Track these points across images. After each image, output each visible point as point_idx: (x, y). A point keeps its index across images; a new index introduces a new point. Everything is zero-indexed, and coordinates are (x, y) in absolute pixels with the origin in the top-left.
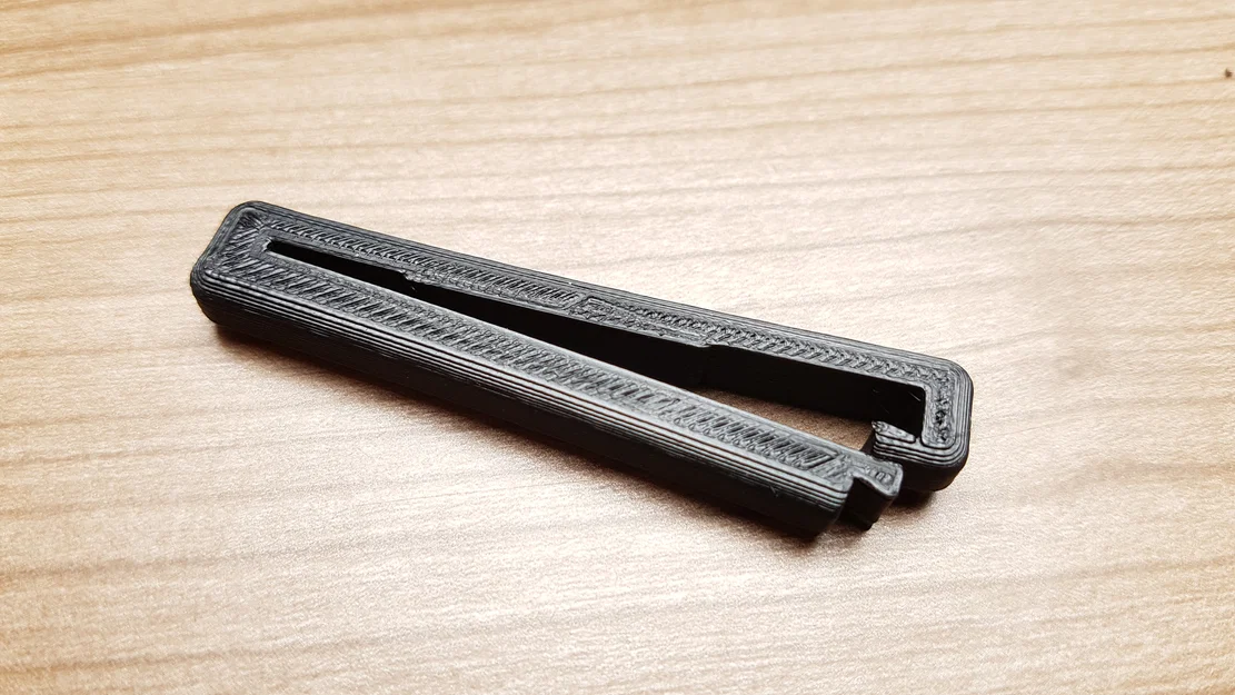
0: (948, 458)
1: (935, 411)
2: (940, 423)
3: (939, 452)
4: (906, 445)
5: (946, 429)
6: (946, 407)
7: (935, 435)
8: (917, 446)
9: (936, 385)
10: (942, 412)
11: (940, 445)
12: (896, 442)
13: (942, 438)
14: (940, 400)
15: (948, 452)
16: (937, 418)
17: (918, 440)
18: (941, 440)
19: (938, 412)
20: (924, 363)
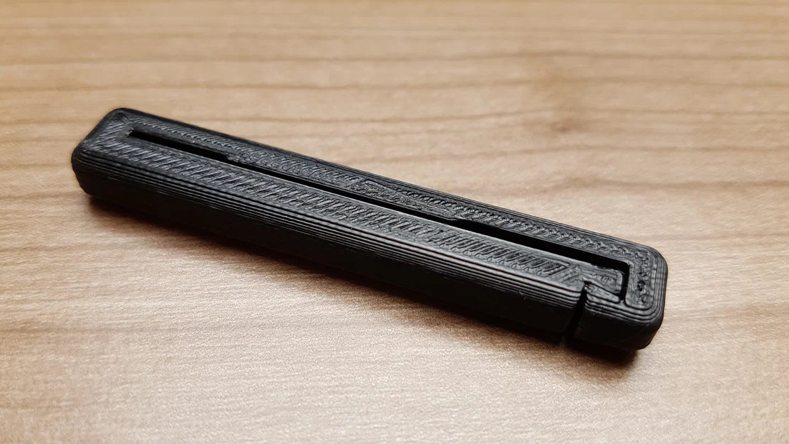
0: (647, 317)
1: (637, 280)
2: (641, 290)
3: (639, 312)
4: (612, 304)
5: (645, 294)
6: (646, 278)
7: (637, 299)
8: (622, 306)
9: (638, 262)
10: (642, 282)
11: (641, 307)
12: (604, 302)
13: (642, 301)
14: (641, 273)
15: (646, 312)
16: (638, 286)
17: (622, 301)
18: (641, 303)
19: (639, 282)
20: (629, 245)
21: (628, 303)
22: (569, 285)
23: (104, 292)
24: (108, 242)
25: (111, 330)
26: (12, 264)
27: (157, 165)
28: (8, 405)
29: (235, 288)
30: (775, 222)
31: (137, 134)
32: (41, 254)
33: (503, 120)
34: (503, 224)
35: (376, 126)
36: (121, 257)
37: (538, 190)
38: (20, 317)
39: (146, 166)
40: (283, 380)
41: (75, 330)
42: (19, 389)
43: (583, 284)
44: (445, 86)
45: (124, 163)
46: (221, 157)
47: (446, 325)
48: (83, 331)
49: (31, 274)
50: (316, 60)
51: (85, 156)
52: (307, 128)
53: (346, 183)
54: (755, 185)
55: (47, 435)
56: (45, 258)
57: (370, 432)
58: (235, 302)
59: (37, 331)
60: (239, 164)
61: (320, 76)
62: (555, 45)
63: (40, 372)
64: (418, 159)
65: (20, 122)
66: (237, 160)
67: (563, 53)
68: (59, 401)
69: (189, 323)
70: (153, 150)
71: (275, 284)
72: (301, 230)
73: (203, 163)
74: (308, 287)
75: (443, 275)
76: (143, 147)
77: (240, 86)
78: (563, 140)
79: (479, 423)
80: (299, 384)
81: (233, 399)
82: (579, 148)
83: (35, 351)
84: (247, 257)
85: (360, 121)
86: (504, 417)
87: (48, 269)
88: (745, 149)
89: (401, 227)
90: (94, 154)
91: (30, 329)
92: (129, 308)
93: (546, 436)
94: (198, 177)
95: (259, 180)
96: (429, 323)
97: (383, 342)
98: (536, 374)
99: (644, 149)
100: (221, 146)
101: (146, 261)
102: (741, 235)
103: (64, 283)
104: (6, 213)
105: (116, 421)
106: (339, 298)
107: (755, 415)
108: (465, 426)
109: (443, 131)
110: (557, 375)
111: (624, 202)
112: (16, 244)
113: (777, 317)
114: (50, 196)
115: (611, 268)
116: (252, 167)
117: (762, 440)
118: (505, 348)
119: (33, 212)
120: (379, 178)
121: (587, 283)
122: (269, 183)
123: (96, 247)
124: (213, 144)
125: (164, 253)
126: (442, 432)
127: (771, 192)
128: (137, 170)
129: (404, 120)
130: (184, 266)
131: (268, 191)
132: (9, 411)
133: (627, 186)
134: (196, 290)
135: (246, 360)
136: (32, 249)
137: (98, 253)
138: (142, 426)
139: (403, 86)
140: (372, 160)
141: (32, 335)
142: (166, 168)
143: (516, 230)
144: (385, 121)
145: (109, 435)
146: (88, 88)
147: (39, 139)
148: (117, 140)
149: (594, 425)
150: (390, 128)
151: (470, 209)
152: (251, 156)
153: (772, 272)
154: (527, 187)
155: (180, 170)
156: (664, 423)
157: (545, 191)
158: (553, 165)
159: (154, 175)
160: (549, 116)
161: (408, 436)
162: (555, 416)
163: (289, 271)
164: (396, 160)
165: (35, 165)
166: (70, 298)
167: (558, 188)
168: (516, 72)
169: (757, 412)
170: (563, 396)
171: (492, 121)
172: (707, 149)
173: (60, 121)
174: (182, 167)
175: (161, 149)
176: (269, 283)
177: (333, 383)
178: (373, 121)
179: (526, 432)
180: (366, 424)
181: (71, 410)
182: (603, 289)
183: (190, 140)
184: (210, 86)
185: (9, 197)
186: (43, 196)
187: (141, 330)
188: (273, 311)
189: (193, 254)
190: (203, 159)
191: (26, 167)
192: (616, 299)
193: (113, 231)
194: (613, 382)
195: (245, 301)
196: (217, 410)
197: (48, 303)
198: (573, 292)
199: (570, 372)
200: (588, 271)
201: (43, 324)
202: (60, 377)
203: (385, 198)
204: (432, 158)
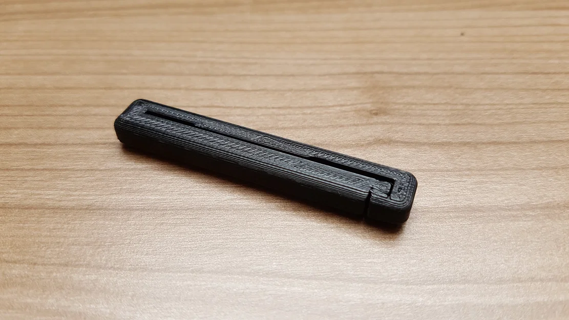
0: (401, 205)
2: (399, 192)
3: (398, 202)
4: (384, 199)
5: (401, 194)
6: (403, 187)
7: (396, 196)
8: (389, 200)
9: (400, 179)
10: (401, 188)
11: (398, 200)
12: (379, 197)
14: (400, 184)
15: (401, 203)
16: (398, 190)
17: (389, 197)
18: (398, 198)
19: (399, 188)
20: (397, 171)
21: (392, 198)
22: (363, 189)
23: (130, 191)
24: (132, 167)
25: (133, 210)
26: (81, 177)
27: (159, 128)
28: (79, 244)
29: (196, 191)
30: (492, 163)
31: (149, 113)
32: (97, 172)
33: (344, 108)
34: (333, 159)
35: (274, 110)
36: (139, 175)
37: (358, 145)
38: (86, 203)
39: (154, 128)
40: (219, 234)
41: (113, 209)
42: (84, 237)
43: (370, 189)
44: (314, 90)
45: (143, 126)
46: (192, 124)
47: (303, 211)
48: (119, 210)
49: (92, 182)
50: (245, 75)
51: (122, 122)
52: (238, 111)
53: (255, 138)
54: (483, 143)
55: (99, 258)
56: (99, 175)
57: (261, 260)
58: (196, 197)
59: (94, 209)
60: (200, 128)
61: (247, 84)
62: (377, 68)
63: (95, 229)
64: (296, 128)
65: (85, 106)
66: (199, 126)
67: (382, 73)
68: (105, 243)
69: (173, 207)
70: (157, 121)
71: (216, 189)
72: (230, 161)
73: (182, 127)
74: (234, 191)
75: (300, 184)
76: (152, 119)
77: (203, 89)
78: (375, 119)
79: (315, 257)
80: (226, 236)
81: (193, 243)
82: (383, 123)
83: (93, 219)
84: (203, 176)
85: (266, 108)
86: (329, 255)
87: (100, 180)
88: (480, 124)
89: (280, 160)
90: (127, 122)
91: (91, 208)
92: (142, 199)
93: (349, 264)
94: (180, 134)
95: (210, 136)
96: (295, 210)
97: (270, 219)
98: (347, 235)
99: (420, 124)
100: (192, 119)
101: (152, 177)
102: (469, 169)
103: (108, 187)
104: (78, 152)
105: (133, 252)
106: (250, 197)
107: (465, 261)
108: (308, 259)
109: (310, 114)
110: (358, 236)
111: (404, 151)
112: (83, 167)
113: (484, 212)
114: (101, 144)
115: (386, 181)
116: (207, 129)
117: (467, 273)
118: (333, 223)
119: (93, 152)
120: (271, 135)
121: (372, 188)
122: (215, 137)
123: (125, 170)
124: (187, 118)
125: (161, 173)
126: (296, 260)
127: (492, 148)
128: (149, 130)
129: (290, 108)
130: (171, 179)
131: (214, 141)
132: (79, 247)
133: (407, 144)
134: (177, 191)
135: (201, 225)
136: (92, 170)
137: (126, 172)
138: (147, 254)
139: (290, 90)
140: (272, 128)
141: (92, 211)
142: (164, 129)
143: (339, 162)
144: (279, 108)
145: (130, 258)
146: (122, 89)
147: (95, 115)
148: (139, 115)
149: (375, 260)
150: (281, 112)
151: (317, 151)
152: (207, 124)
153: (486, 189)
154: (353, 143)
155: (171, 130)
156: (413, 261)
157: (362, 146)
158: (367, 133)
159: (157, 133)
160: (369, 106)
161: (280, 262)
162: (355, 255)
163: (224, 183)
164: (284, 128)
165: (93, 128)
166: (112, 194)
167: (370, 144)
168: (353, 83)
169: (466, 260)
170: (360, 246)
171: (338, 108)
172: (457, 124)
173: (107, 106)
174: (172, 129)
175: (162, 120)
176: (214, 189)
177: (244, 237)
178: (273, 108)
179: (339, 262)
180: (259, 256)
181: (111, 247)
182: (379, 191)
183: (176, 116)
184: (187, 89)
185: (79, 143)
186: (98, 144)
187: (148, 210)
188: (215, 202)
189: (176, 174)
190: (183, 126)
191: (88, 129)
192: (386, 196)
193: (135, 162)
194: (387, 241)
195: (201, 197)
196: (185, 248)
197: (100, 196)
198: (365, 192)
199: (365, 235)
200: (373, 182)
201: (98, 206)
202: (105, 232)
203: (274, 145)
204: (304, 128)
